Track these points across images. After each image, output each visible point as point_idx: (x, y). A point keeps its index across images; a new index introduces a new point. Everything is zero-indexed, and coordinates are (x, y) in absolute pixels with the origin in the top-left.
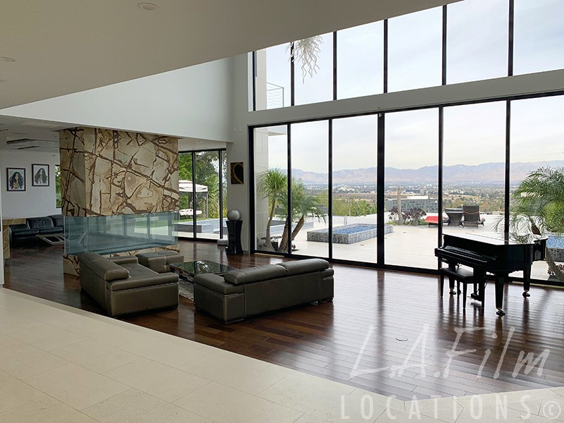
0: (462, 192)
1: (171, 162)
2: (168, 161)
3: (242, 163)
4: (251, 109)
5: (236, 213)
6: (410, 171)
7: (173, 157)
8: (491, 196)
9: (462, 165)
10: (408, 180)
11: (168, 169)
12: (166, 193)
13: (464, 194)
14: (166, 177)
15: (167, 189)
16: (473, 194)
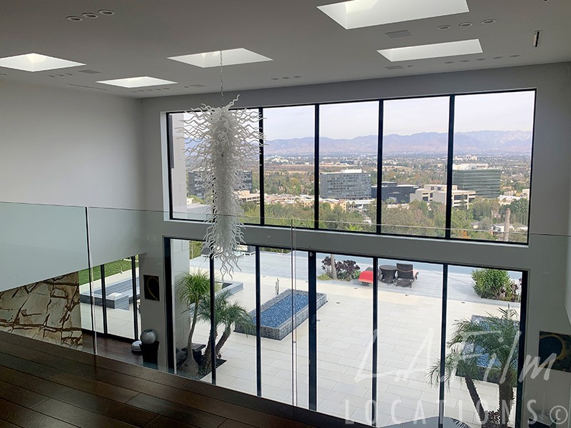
0: (395, 163)
1: (71, 297)
2: (66, 297)
3: (157, 278)
4: (166, 218)
5: (151, 335)
6: (344, 141)
7: (73, 290)
8: (423, 167)
9: (396, 135)
10: (342, 151)
11: (66, 307)
12: (65, 334)
13: (397, 165)
14: (64, 317)
15: (66, 330)
16: (406, 165)
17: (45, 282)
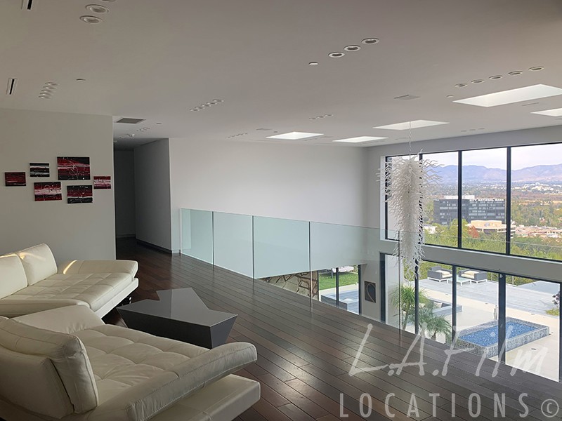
2: (309, 288)
3: (375, 284)
4: (382, 237)
17: (296, 275)
